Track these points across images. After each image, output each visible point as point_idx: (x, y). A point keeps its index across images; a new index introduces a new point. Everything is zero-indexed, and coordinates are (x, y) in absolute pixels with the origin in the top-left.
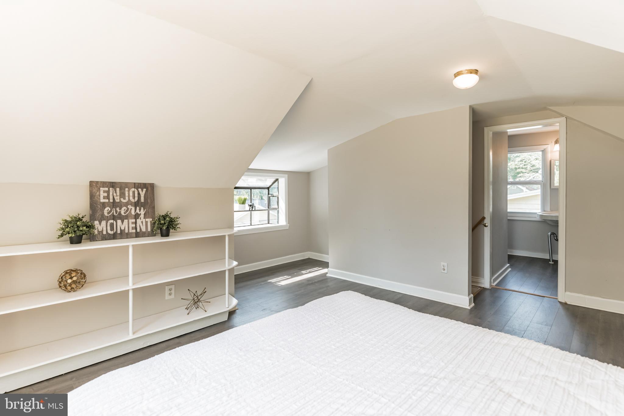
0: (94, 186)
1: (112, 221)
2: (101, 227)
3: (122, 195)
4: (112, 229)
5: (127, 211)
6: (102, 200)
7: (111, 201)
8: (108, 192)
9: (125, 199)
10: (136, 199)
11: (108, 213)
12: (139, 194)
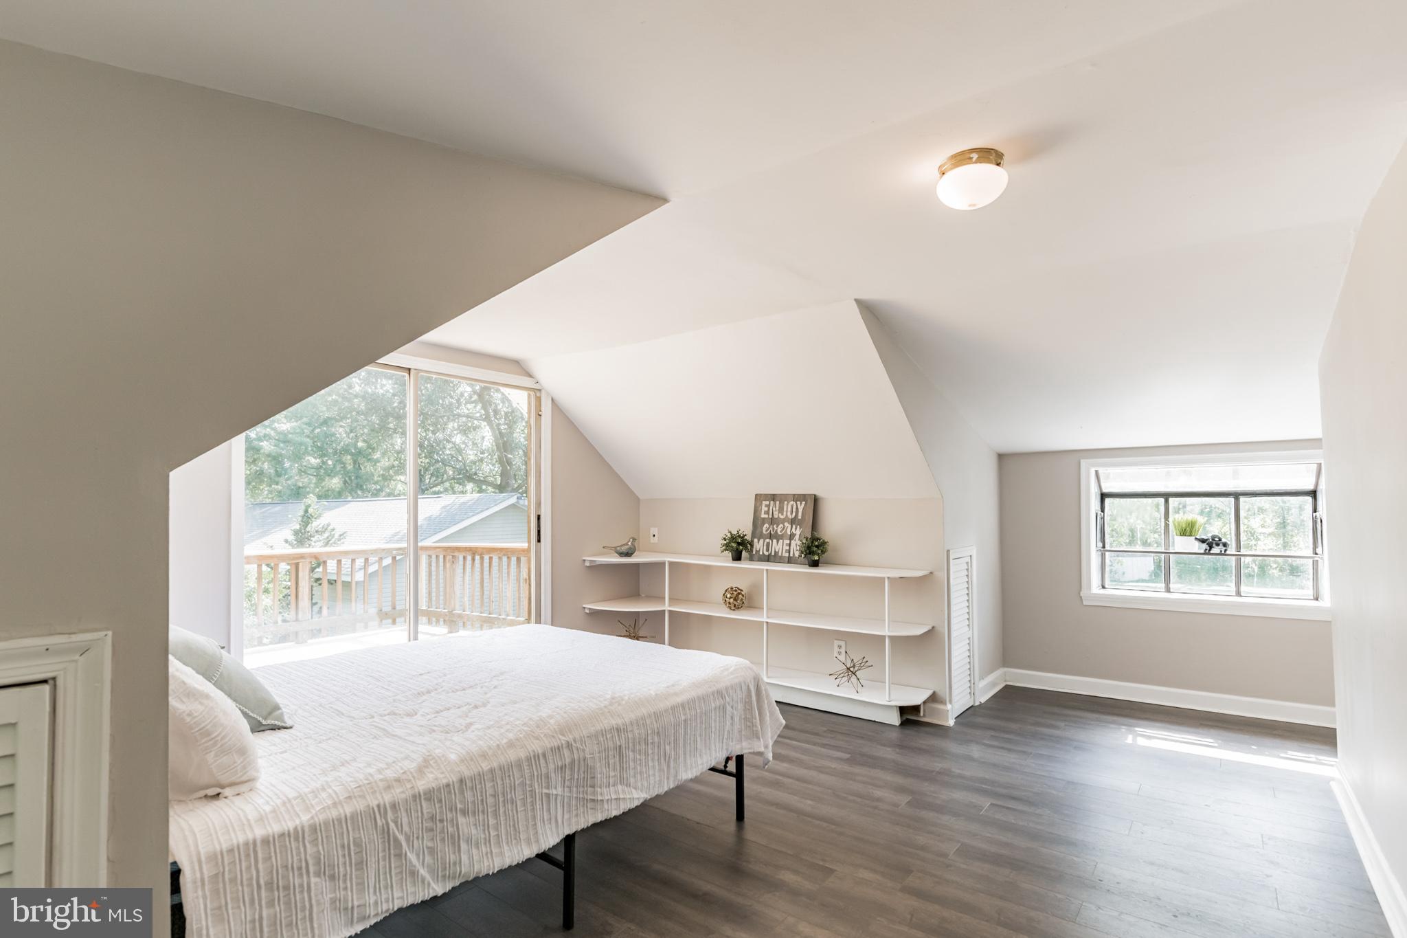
0: (759, 498)
1: (768, 540)
2: (759, 545)
3: (781, 510)
4: (768, 550)
5: (783, 529)
6: (763, 516)
7: (771, 517)
8: (768, 506)
9: (782, 514)
10: (794, 514)
11: (766, 531)
12: (797, 508)
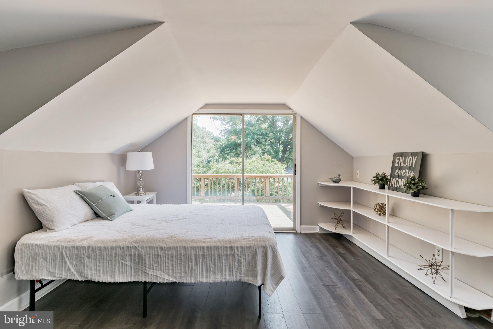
0: (396, 155)
1: (397, 179)
2: (393, 181)
3: (405, 162)
4: (396, 185)
5: (405, 173)
6: (396, 165)
7: (399, 165)
8: (399, 159)
9: (405, 164)
10: (411, 164)
11: (397, 173)
12: (413, 161)
